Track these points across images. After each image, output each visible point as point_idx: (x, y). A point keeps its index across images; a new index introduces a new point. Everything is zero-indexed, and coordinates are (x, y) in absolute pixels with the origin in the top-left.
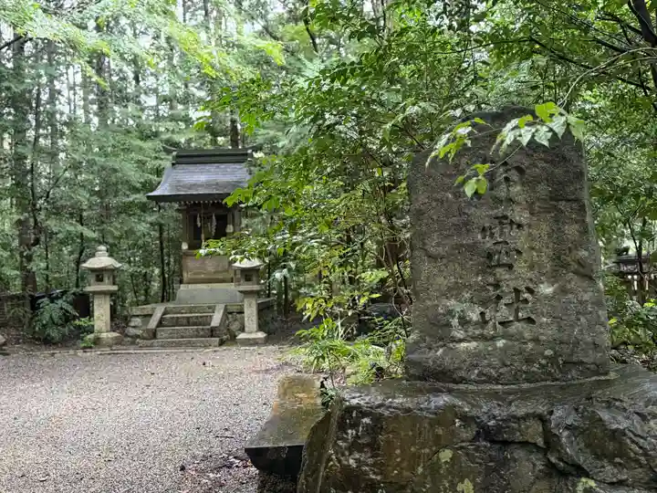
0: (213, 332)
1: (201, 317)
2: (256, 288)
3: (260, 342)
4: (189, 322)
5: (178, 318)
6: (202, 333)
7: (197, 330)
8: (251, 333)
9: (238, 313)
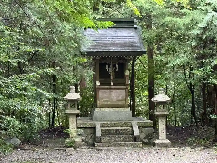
0: (135, 139)
1: (124, 129)
2: (167, 113)
3: (169, 145)
4: (117, 133)
5: (110, 130)
6: (129, 139)
7: (125, 138)
8: (163, 139)
9: (143, 127)
